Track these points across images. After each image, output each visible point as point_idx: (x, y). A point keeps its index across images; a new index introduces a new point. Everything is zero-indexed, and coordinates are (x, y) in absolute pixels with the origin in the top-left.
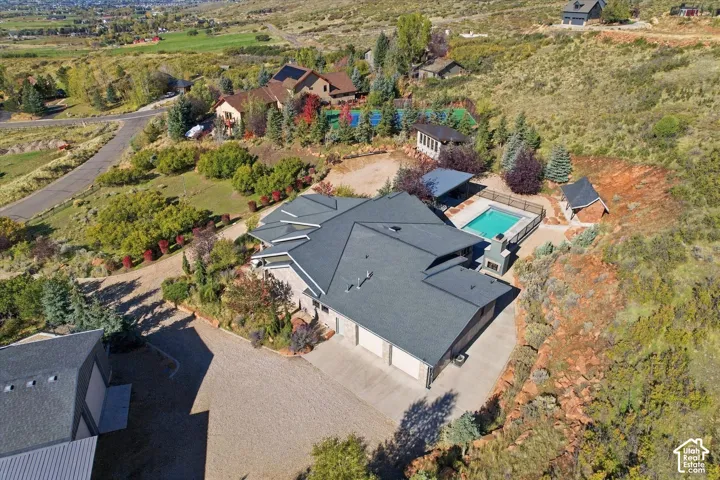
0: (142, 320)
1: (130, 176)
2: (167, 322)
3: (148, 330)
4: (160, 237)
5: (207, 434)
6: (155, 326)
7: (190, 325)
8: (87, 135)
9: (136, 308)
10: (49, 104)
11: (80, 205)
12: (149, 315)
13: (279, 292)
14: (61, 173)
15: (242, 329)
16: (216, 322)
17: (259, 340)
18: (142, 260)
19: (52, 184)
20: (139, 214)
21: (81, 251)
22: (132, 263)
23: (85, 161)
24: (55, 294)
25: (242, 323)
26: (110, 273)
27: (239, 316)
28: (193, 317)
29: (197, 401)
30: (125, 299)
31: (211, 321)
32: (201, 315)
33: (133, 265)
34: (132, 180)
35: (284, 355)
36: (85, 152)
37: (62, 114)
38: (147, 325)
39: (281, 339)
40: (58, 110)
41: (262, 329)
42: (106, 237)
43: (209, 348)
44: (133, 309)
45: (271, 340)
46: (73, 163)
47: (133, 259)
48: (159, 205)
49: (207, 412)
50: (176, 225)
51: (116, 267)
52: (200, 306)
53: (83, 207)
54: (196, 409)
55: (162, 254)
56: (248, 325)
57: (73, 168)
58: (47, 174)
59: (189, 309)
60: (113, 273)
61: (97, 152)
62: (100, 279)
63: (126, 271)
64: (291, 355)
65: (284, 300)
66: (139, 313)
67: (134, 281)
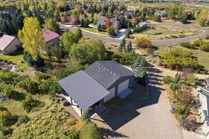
0: (153, 81)
1: (189, 45)
2: (157, 86)
3: (151, 84)
4: (179, 65)
5: (134, 118)
6: (154, 84)
7: (161, 91)
8: (190, 31)
9: (155, 77)
10: (188, 21)
11: (169, 47)
12: (155, 81)
13: (196, 104)
14: (173, 38)
15: (173, 104)
16: (168, 96)
17: (174, 111)
18: (169, 68)
19: (169, 40)
20: (180, 56)
21: (158, 57)
22: (166, 66)
23: (181, 37)
24: (139, 60)
25: (175, 102)
26: (158, 66)
27: (176, 100)
28: (164, 90)
29: (141, 109)
30: (155, 74)
31: (167, 95)
32: (167, 91)
33: (165, 67)
34: (189, 47)
35: (177, 122)
36: (184, 35)
37: (189, 24)
38: (153, 83)
39: (180, 117)
40: (189, 23)
41: (177, 109)
42: (166, 57)
43: (159, 100)
44: (154, 77)
45: (177, 114)
46: (179, 37)
47: (167, 66)
48: (188, 57)
49: (140, 114)
50: (186, 64)
51: (161, 65)
52: (169, 88)
53: (169, 48)
54: (138, 110)
55: (175, 69)
56: (175, 104)
57: (177, 38)
58: (170, 37)
59: (166, 87)
60: (159, 66)
61: (188, 36)
62: (155, 66)
63: (163, 68)
64: (179, 125)
65: (196, 108)
66: (154, 79)
67: (162, 71)
